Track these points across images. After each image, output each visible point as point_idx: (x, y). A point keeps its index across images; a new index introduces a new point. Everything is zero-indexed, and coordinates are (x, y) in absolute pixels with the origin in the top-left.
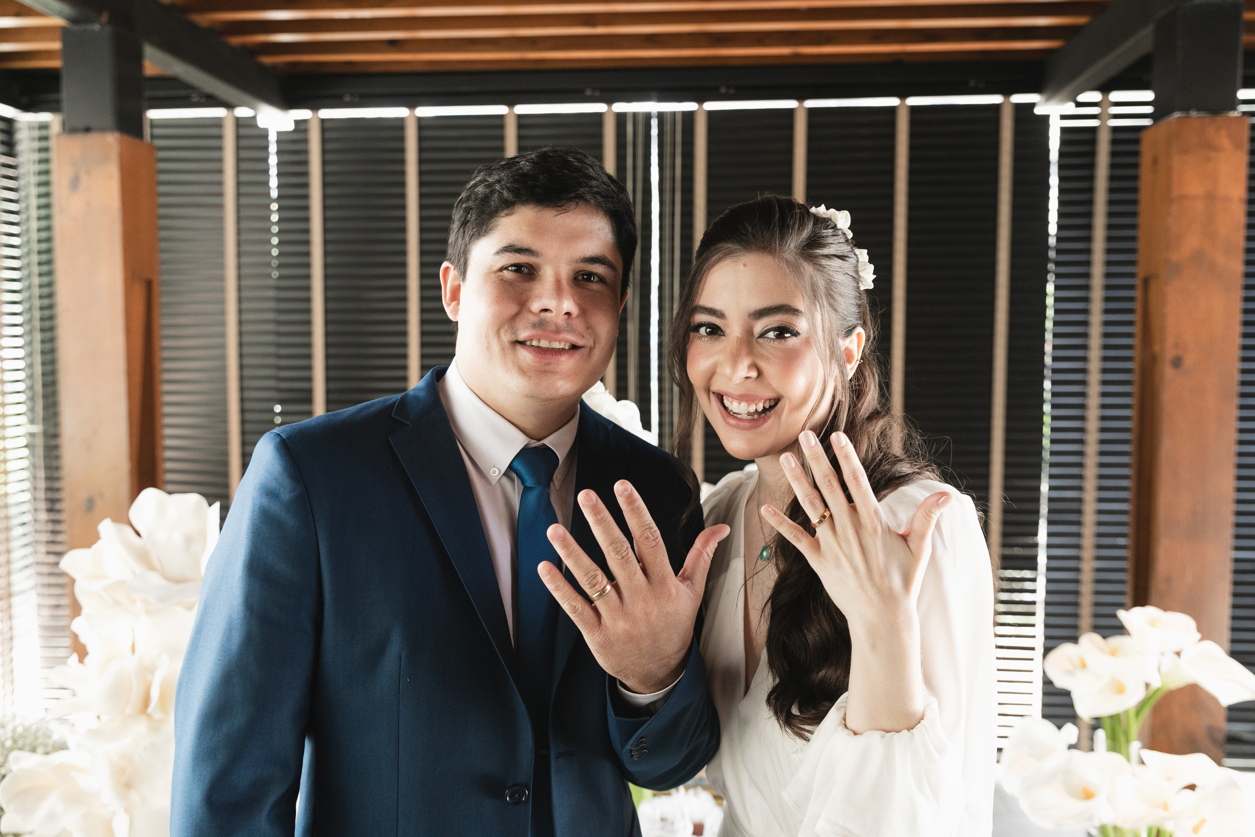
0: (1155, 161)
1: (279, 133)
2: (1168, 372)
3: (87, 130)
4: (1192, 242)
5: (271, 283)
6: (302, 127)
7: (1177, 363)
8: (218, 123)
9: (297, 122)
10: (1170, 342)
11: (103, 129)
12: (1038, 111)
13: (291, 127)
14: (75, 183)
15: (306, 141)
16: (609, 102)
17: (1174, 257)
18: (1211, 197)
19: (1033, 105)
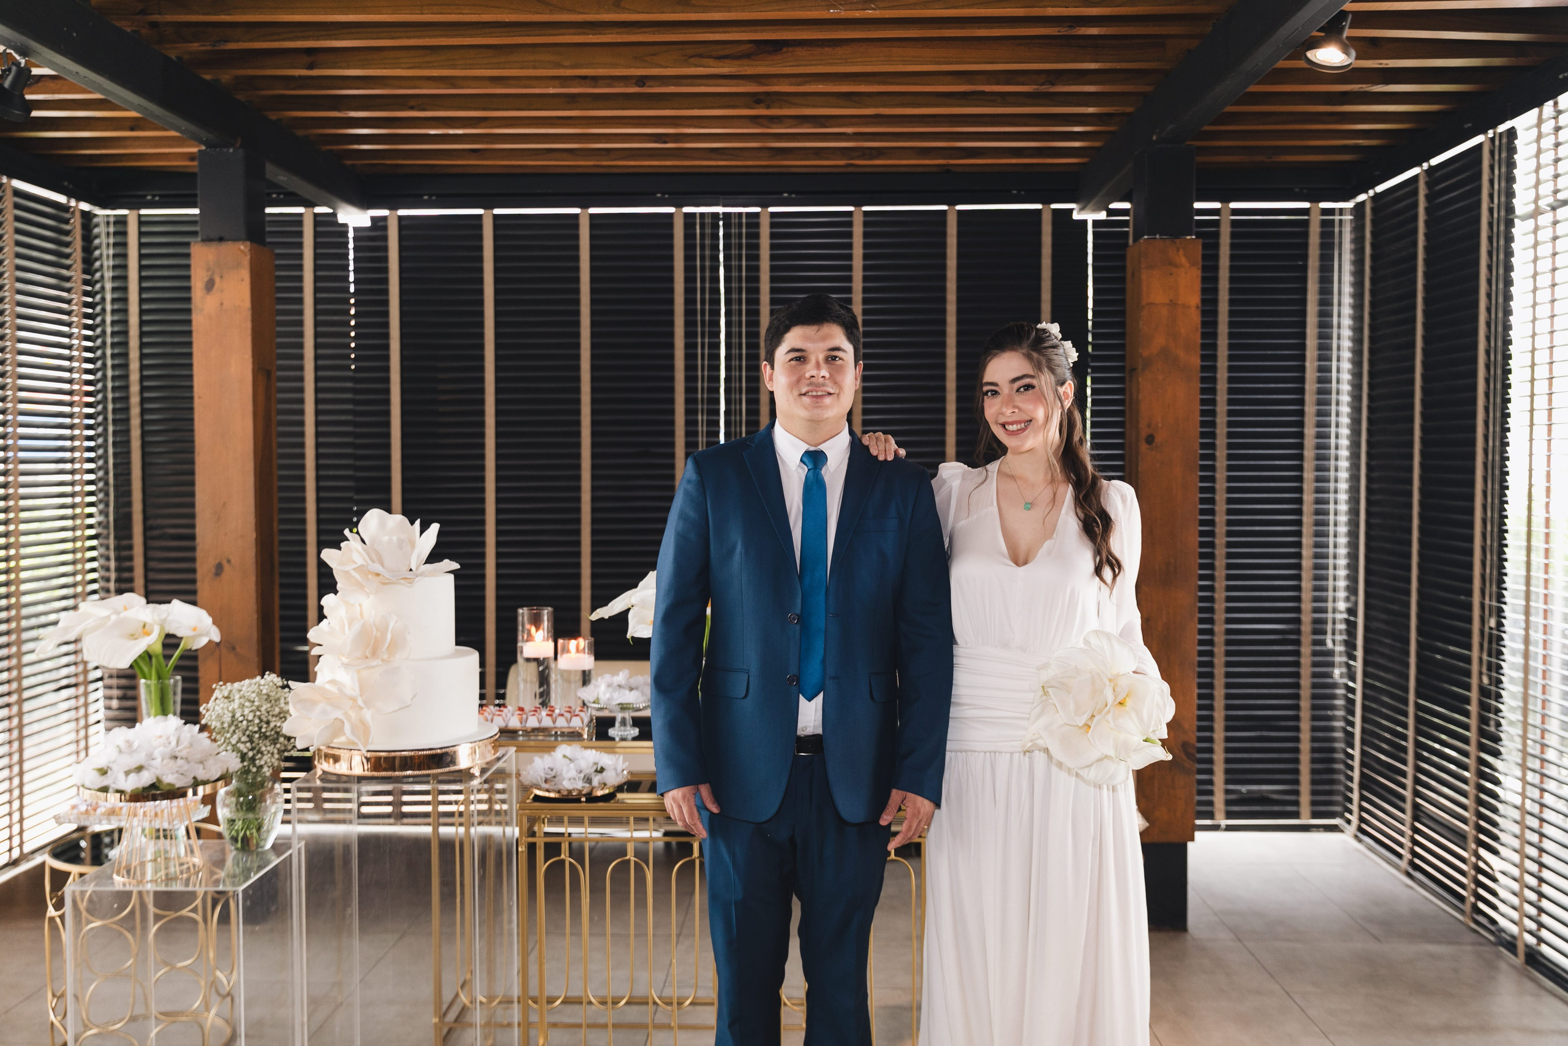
0: (1133, 274)
1: (355, 229)
2: (1144, 447)
3: (221, 239)
4: (1159, 341)
5: (350, 374)
6: (381, 224)
7: (1150, 440)
8: (298, 220)
9: (373, 219)
10: (1143, 423)
11: (235, 239)
12: (1076, 216)
13: (368, 224)
14: (210, 286)
15: (385, 238)
16: (679, 206)
17: (1145, 353)
18: (1173, 304)
19: (1071, 210)
